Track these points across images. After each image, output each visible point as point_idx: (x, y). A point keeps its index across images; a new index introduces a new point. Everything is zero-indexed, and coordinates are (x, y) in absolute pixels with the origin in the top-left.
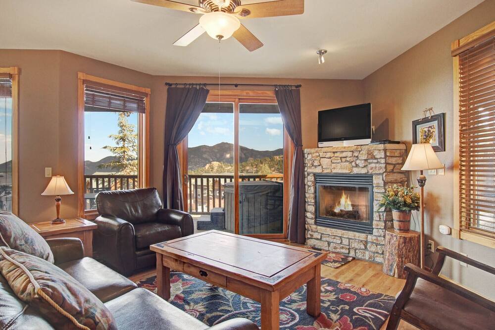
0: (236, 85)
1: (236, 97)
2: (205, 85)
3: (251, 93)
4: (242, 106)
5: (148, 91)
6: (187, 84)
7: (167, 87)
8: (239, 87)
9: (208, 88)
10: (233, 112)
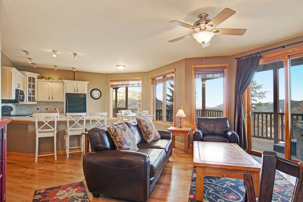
0: (284, 47)
1: (285, 55)
2: (259, 53)
3: (296, 50)
4: (292, 61)
5: (227, 65)
6: (247, 56)
7: (236, 60)
8: (286, 47)
9: (262, 54)
10: (283, 67)
